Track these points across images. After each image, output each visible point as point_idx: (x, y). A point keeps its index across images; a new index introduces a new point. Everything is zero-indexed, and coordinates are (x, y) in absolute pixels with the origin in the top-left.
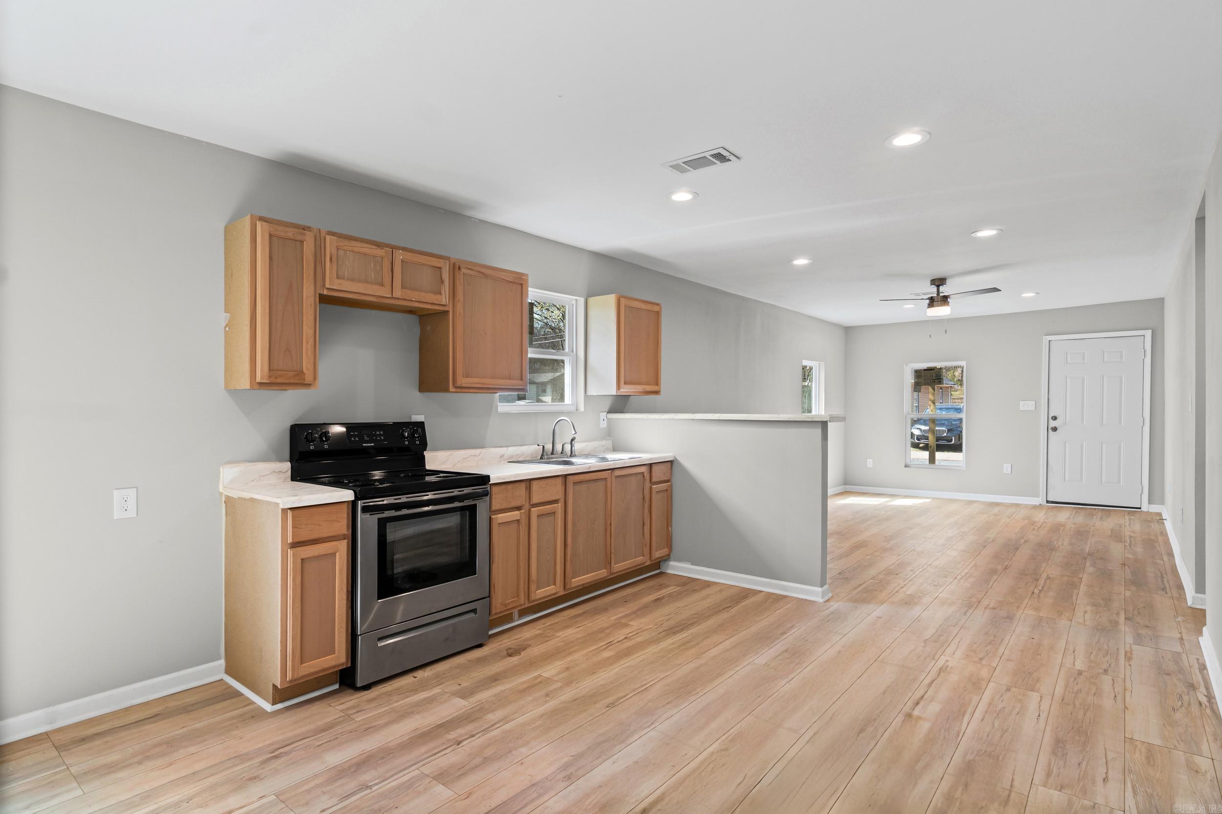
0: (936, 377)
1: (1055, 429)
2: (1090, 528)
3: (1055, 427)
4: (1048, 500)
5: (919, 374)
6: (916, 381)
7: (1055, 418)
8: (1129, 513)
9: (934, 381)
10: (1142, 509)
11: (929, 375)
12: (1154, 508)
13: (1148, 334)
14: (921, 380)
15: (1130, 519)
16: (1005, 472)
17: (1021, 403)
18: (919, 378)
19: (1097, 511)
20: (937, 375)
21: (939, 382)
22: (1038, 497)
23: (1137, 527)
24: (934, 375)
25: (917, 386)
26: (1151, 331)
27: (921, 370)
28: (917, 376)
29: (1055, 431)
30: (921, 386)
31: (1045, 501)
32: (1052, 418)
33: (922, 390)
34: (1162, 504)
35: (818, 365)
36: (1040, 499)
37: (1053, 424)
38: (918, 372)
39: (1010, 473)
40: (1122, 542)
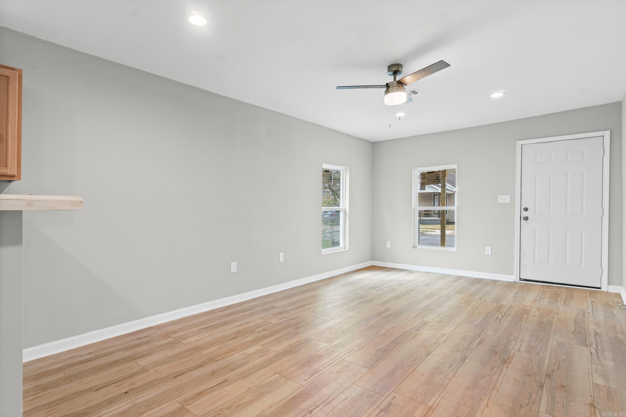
0: (436, 178)
1: (526, 219)
2: (553, 317)
3: (527, 217)
4: (520, 278)
5: (424, 176)
6: (422, 182)
7: (526, 209)
8: (591, 293)
9: (435, 182)
10: (602, 289)
11: (431, 176)
12: (613, 289)
13: (607, 134)
14: (425, 181)
15: (592, 302)
16: (486, 253)
17: (500, 197)
18: (424, 179)
19: (562, 290)
20: (437, 176)
21: (438, 182)
22: (513, 275)
23: (600, 316)
24: (435, 177)
25: (423, 185)
26: (609, 131)
27: (425, 173)
28: (423, 177)
29: (527, 220)
30: (425, 185)
31: (519, 279)
32: (524, 209)
33: (426, 189)
34: (620, 286)
35: (344, 169)
36: (514, 276)
37: (525, 214)
38: (423, 174)
39: (491, 254)
40: (587, 346)
